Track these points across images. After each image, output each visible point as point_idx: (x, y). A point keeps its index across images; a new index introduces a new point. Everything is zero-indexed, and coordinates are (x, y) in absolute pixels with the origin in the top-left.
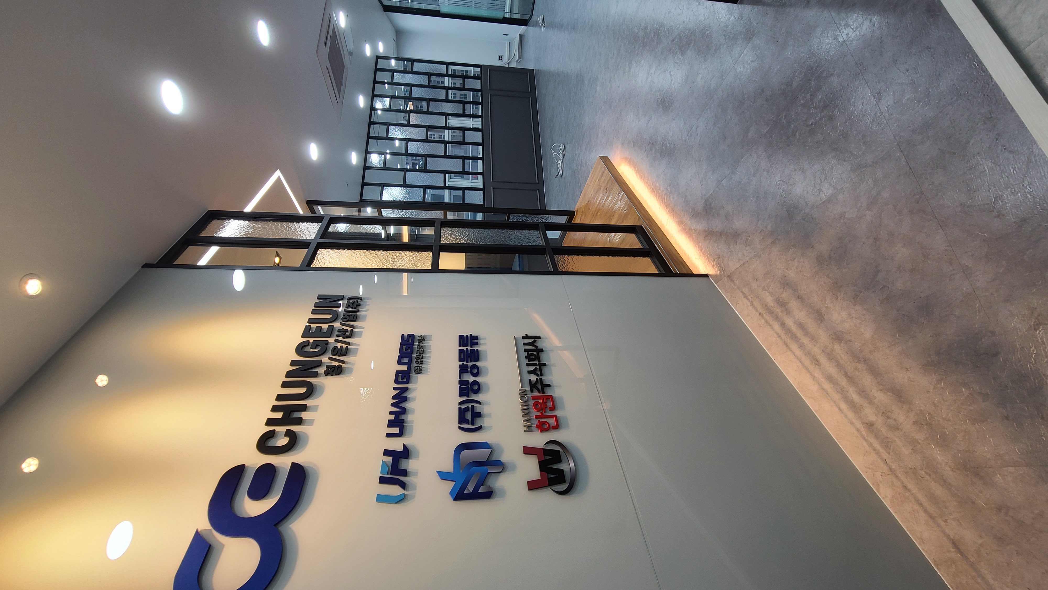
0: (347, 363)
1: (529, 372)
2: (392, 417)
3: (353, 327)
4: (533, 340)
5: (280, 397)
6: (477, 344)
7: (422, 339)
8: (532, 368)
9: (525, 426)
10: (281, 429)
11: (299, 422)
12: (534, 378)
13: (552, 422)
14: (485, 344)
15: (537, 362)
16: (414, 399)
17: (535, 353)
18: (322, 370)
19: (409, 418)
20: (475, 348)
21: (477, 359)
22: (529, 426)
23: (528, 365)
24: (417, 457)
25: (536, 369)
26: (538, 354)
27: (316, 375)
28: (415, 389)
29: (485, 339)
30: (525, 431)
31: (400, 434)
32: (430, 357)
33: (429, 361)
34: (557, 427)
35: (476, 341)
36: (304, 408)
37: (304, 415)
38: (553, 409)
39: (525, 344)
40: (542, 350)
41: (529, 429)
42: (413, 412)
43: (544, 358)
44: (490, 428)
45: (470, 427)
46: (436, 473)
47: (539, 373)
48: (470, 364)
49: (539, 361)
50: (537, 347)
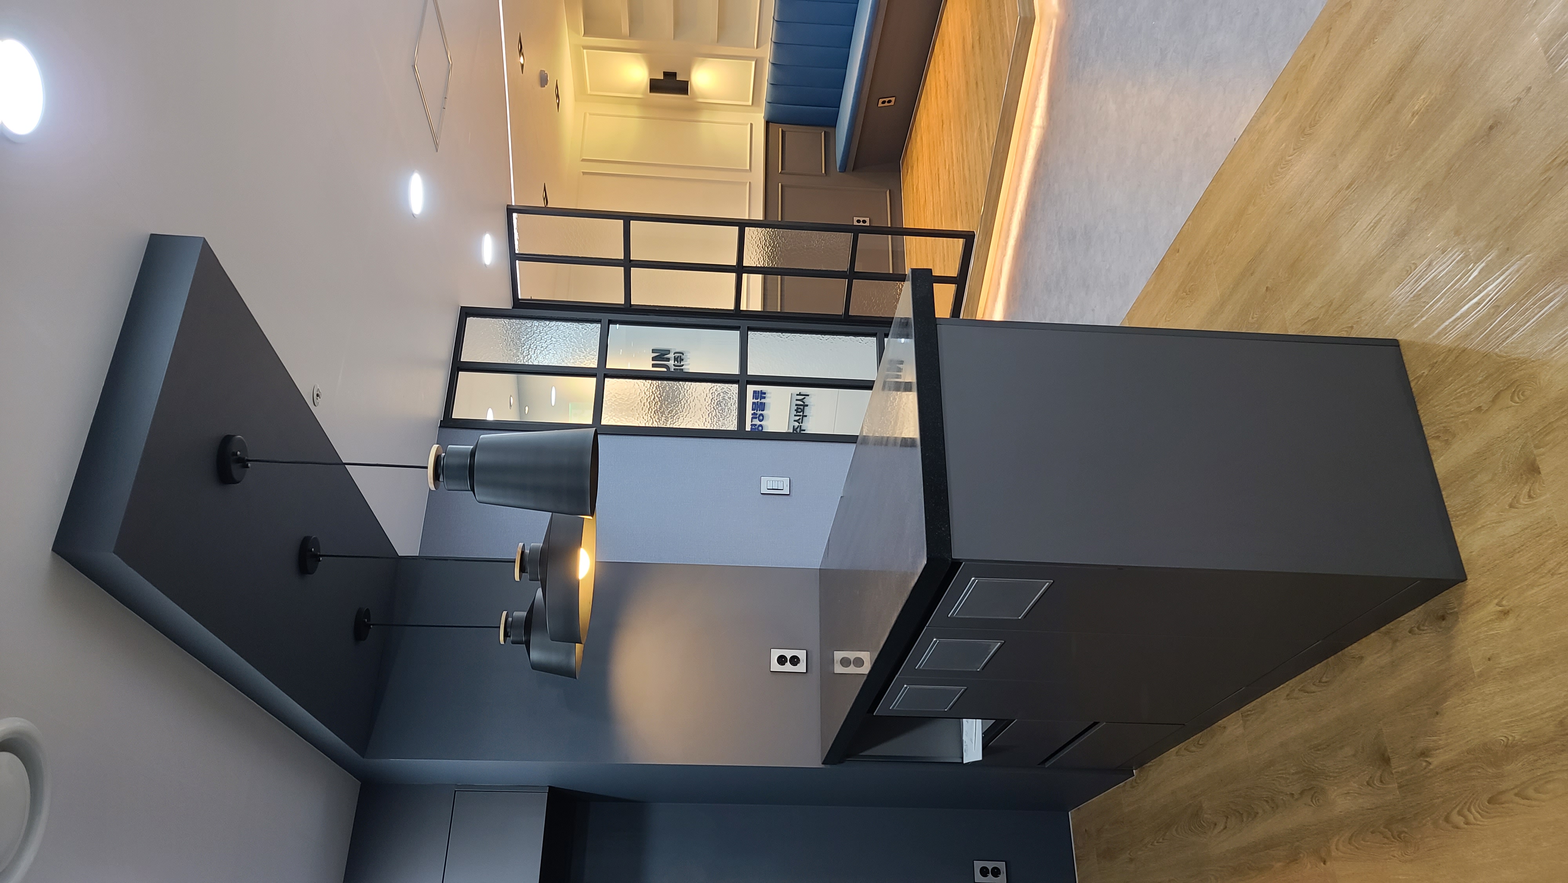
1: (795, 421)
4: (803, 397)
8: (797, 418)
12: (797, 424)
14: (770, 397)
15: (801, 414)
17: (802, 407)
20: (763, 401)
21: (763, 410)
23: (795, 415)
25: (800, 419)
26: (804, 408)
35: (764, 395)
39: (797, 400)
40: (807, 406)
43: (807, 411)
47: (801, 420)
48: (759, 412)
49: (803, 413)
50: (804, 403)
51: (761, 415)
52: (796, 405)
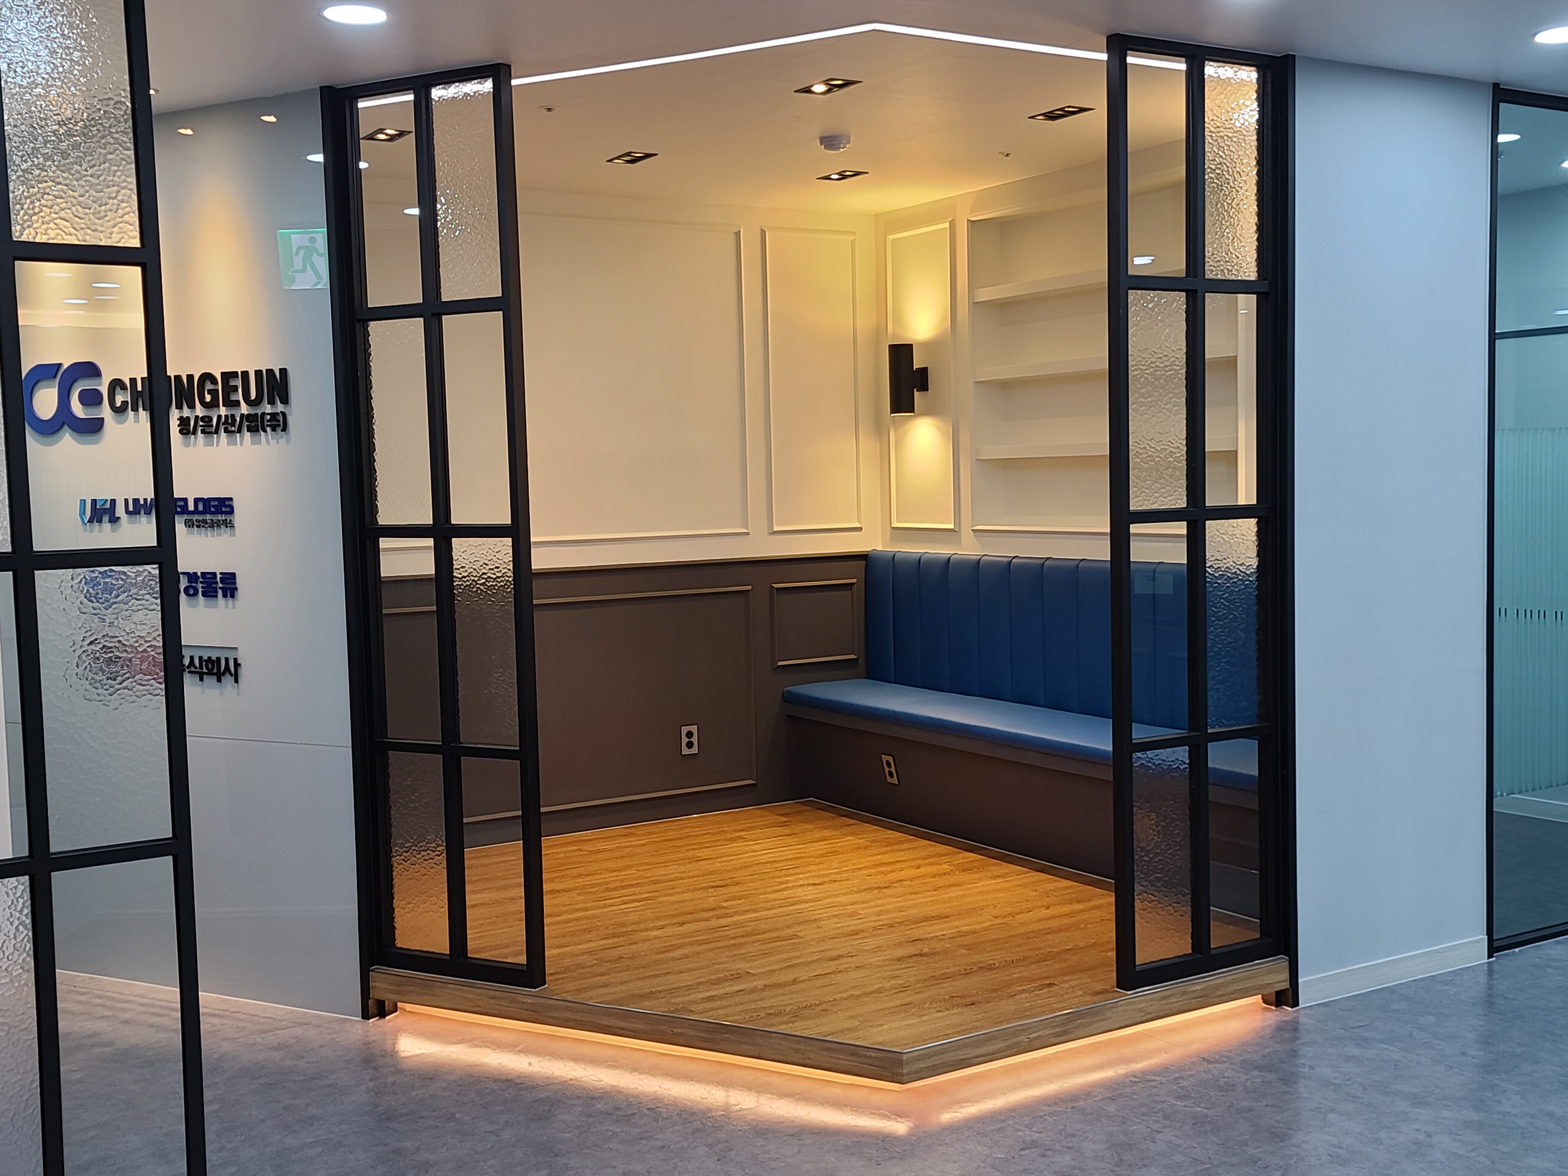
0: (193, 438)
2: (142, 502)
4: (234, 672)
6: (225, 596)
7: (229, 524)
10: (127, 395)
14: (227, 607)
15: (205, 670)
17: (215, 671)
18: (186, 412)
20: (221, 594)
21: (207, 595)
23: (200, 658)
24: (113, 531)
25: (196, 668)
26: (214, 674)
27: (179, 406)
29: (234, 607)
31: (127, 512)
32: (207, 537)
33: (203, 535)
35: (230, 594)
40: (219, 680)
43: (211, 680)
48: (199, 586)
49: (206, 673)
50: (224, 674)
51: (196, 593)
52: (218, 659)
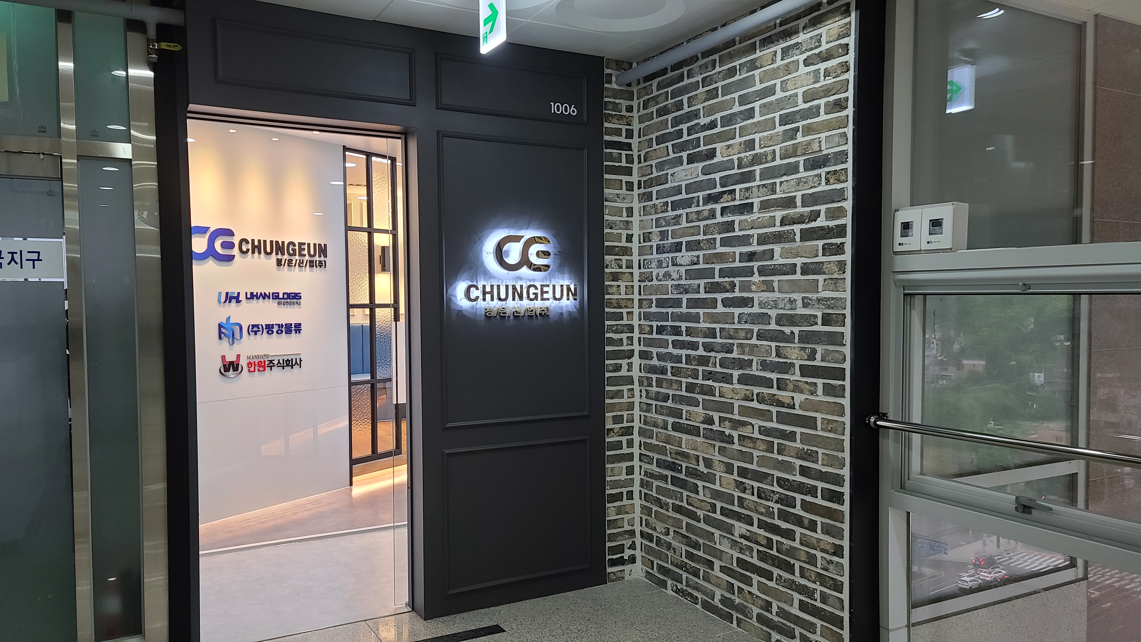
0: (284, 268)
2: (255, 294)
3: (306, 266)
5: (265, 241)
6: (296, 333)
7: (299, 304)
9: (250, 356)
10: (250, 246)
11: (253, 252)
13: (252, 369)
14: (296, 337)
16: (264, 303)
18: (280, 256)
19: (255, 301)
20: (293, 332)
21: (286, 333)
22: (250, 358)
24: (237, 307)
27: (277, 254)
28: (269, 302)
29: (299, 337)
30: (248, 356)
31: (247, 298)
32: (287, 308)
33: (285, 308)
34: (249, 371)
35: (298, 332)
36: (260, 253)
37: (256, 253)
38: (259, 370)
41: (249, 358)
42: (257, 303)
44: (249, 339)
45: (250, 330)
46: (229, 316)
48: (283, 329)
51: (282, 332)
